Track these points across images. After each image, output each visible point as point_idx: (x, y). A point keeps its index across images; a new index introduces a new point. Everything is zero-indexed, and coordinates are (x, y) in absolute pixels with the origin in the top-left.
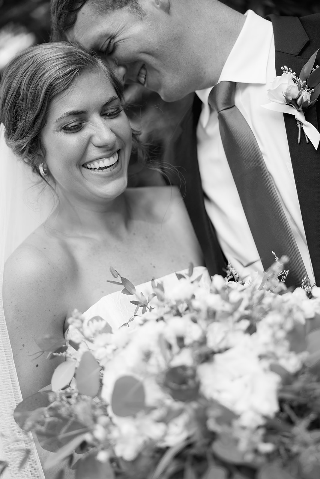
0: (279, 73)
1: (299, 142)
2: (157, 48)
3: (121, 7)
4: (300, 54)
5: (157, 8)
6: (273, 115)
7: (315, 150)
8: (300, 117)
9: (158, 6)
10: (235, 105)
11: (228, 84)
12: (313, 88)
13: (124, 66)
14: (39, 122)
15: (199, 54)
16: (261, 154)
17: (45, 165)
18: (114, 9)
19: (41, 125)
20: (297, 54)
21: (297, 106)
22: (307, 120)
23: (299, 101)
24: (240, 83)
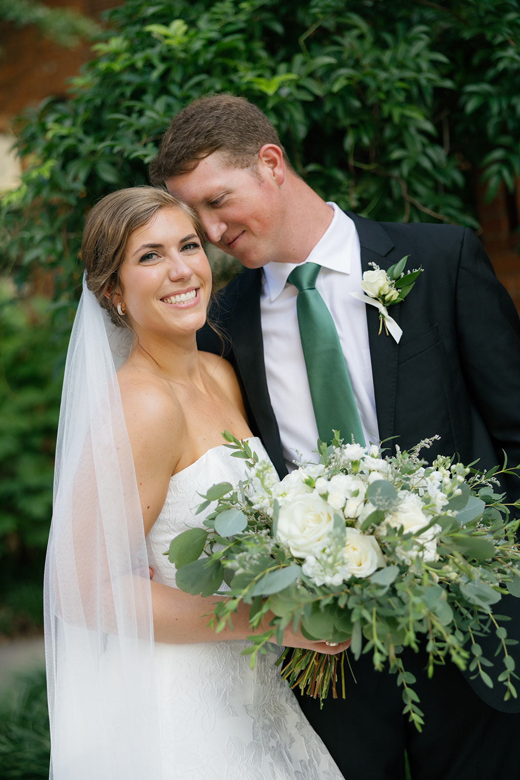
0: (365, 267)
1: (380, 333)
2: (268, 216)
3: (242, 167)
4: (386, 256)
5: (273, 180)
6: (355, 303)
7: (396, 343)
8: (383, 310)
9: (274, 178)
10: (316, 287)
11: (316, 266)
12: (400, 289)
13: (227, 224)
14: (118, 256)
15: (294, 232)
16: (338, 337)
17: (123, 305)
18: (236, 167)
19: (120, 261)
20: (384, 255)
21: (384, 302)
22: (389, 315)
23: (387, 298)
24: (324, 267)
